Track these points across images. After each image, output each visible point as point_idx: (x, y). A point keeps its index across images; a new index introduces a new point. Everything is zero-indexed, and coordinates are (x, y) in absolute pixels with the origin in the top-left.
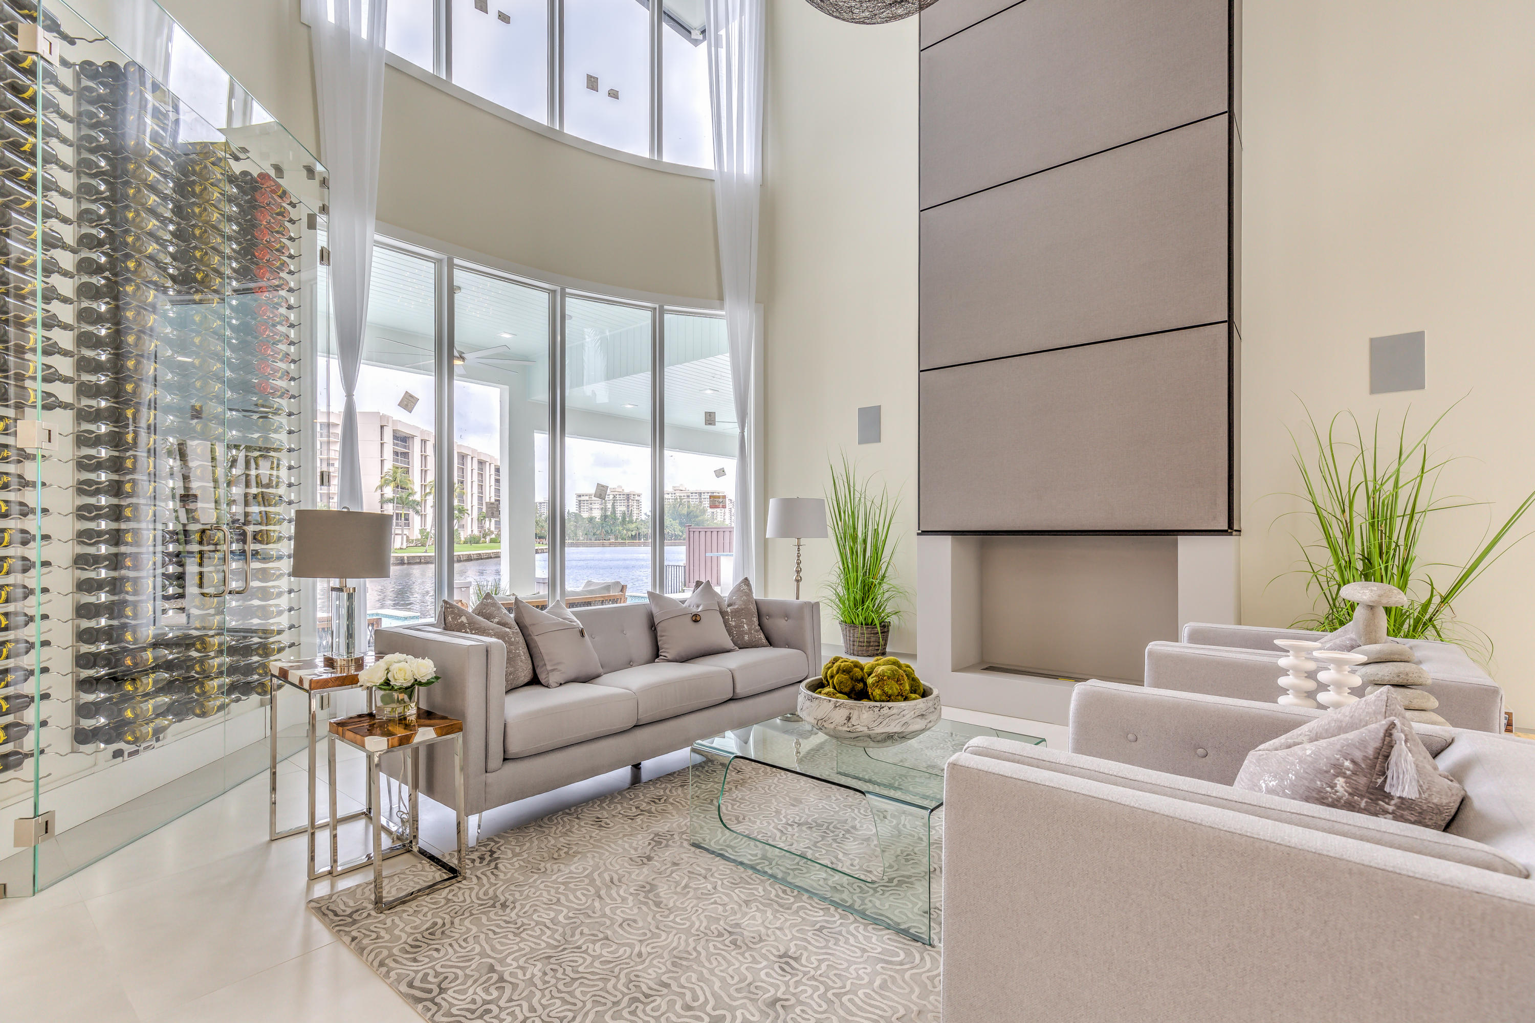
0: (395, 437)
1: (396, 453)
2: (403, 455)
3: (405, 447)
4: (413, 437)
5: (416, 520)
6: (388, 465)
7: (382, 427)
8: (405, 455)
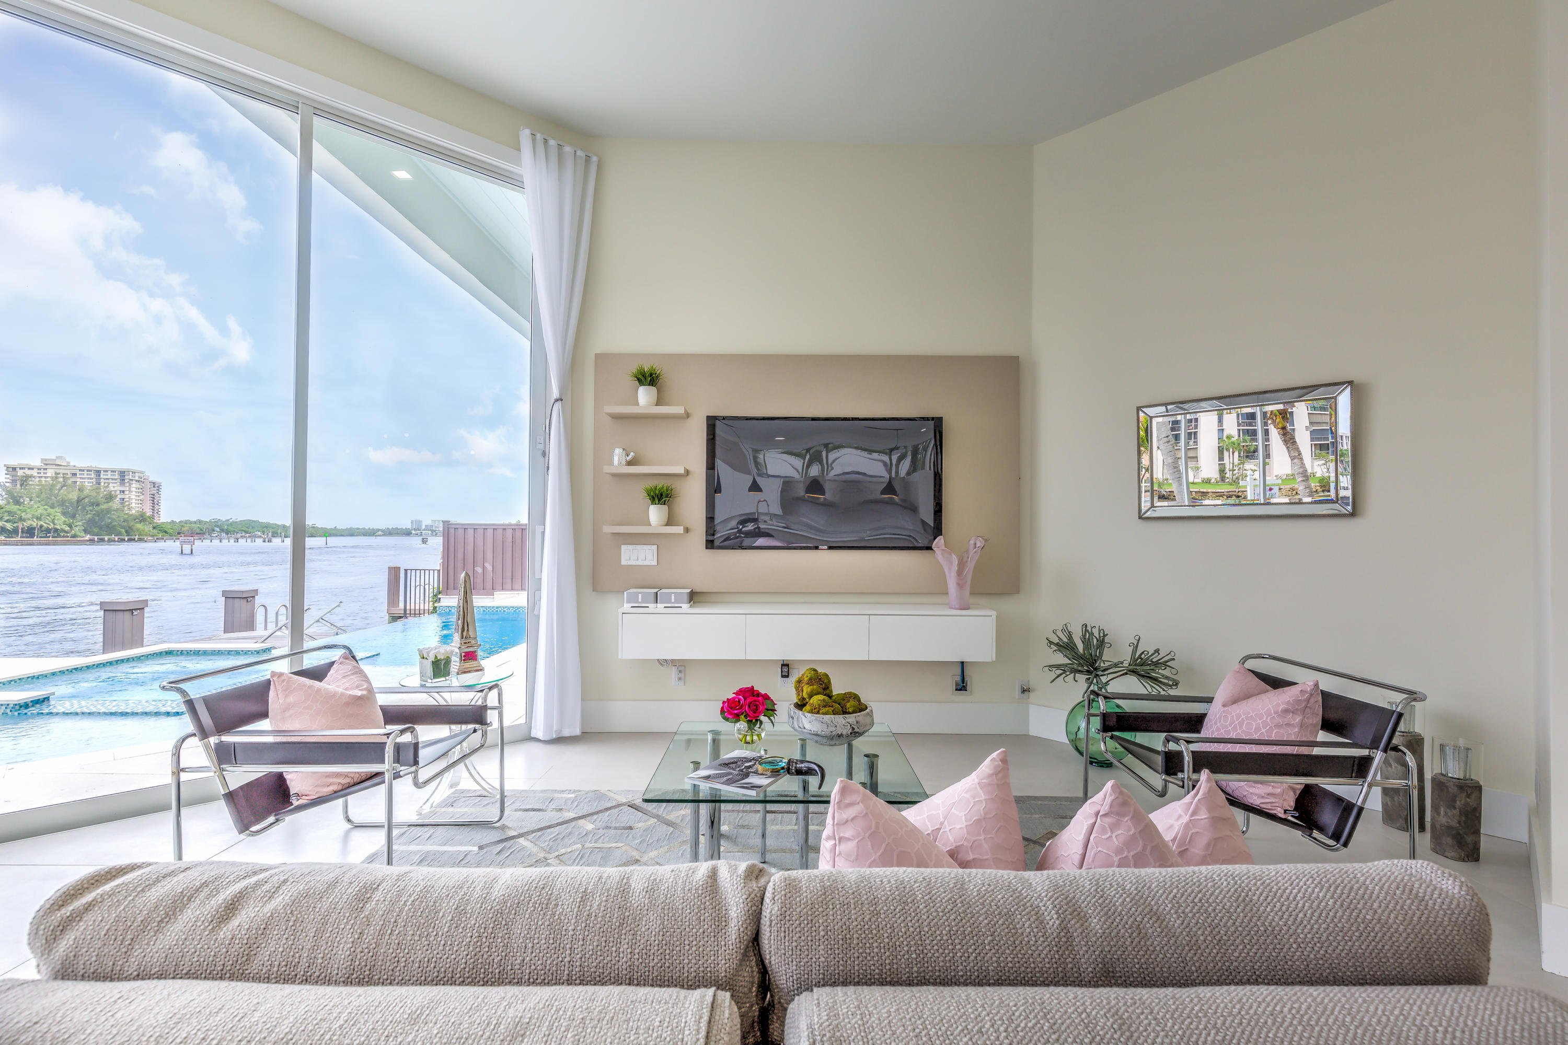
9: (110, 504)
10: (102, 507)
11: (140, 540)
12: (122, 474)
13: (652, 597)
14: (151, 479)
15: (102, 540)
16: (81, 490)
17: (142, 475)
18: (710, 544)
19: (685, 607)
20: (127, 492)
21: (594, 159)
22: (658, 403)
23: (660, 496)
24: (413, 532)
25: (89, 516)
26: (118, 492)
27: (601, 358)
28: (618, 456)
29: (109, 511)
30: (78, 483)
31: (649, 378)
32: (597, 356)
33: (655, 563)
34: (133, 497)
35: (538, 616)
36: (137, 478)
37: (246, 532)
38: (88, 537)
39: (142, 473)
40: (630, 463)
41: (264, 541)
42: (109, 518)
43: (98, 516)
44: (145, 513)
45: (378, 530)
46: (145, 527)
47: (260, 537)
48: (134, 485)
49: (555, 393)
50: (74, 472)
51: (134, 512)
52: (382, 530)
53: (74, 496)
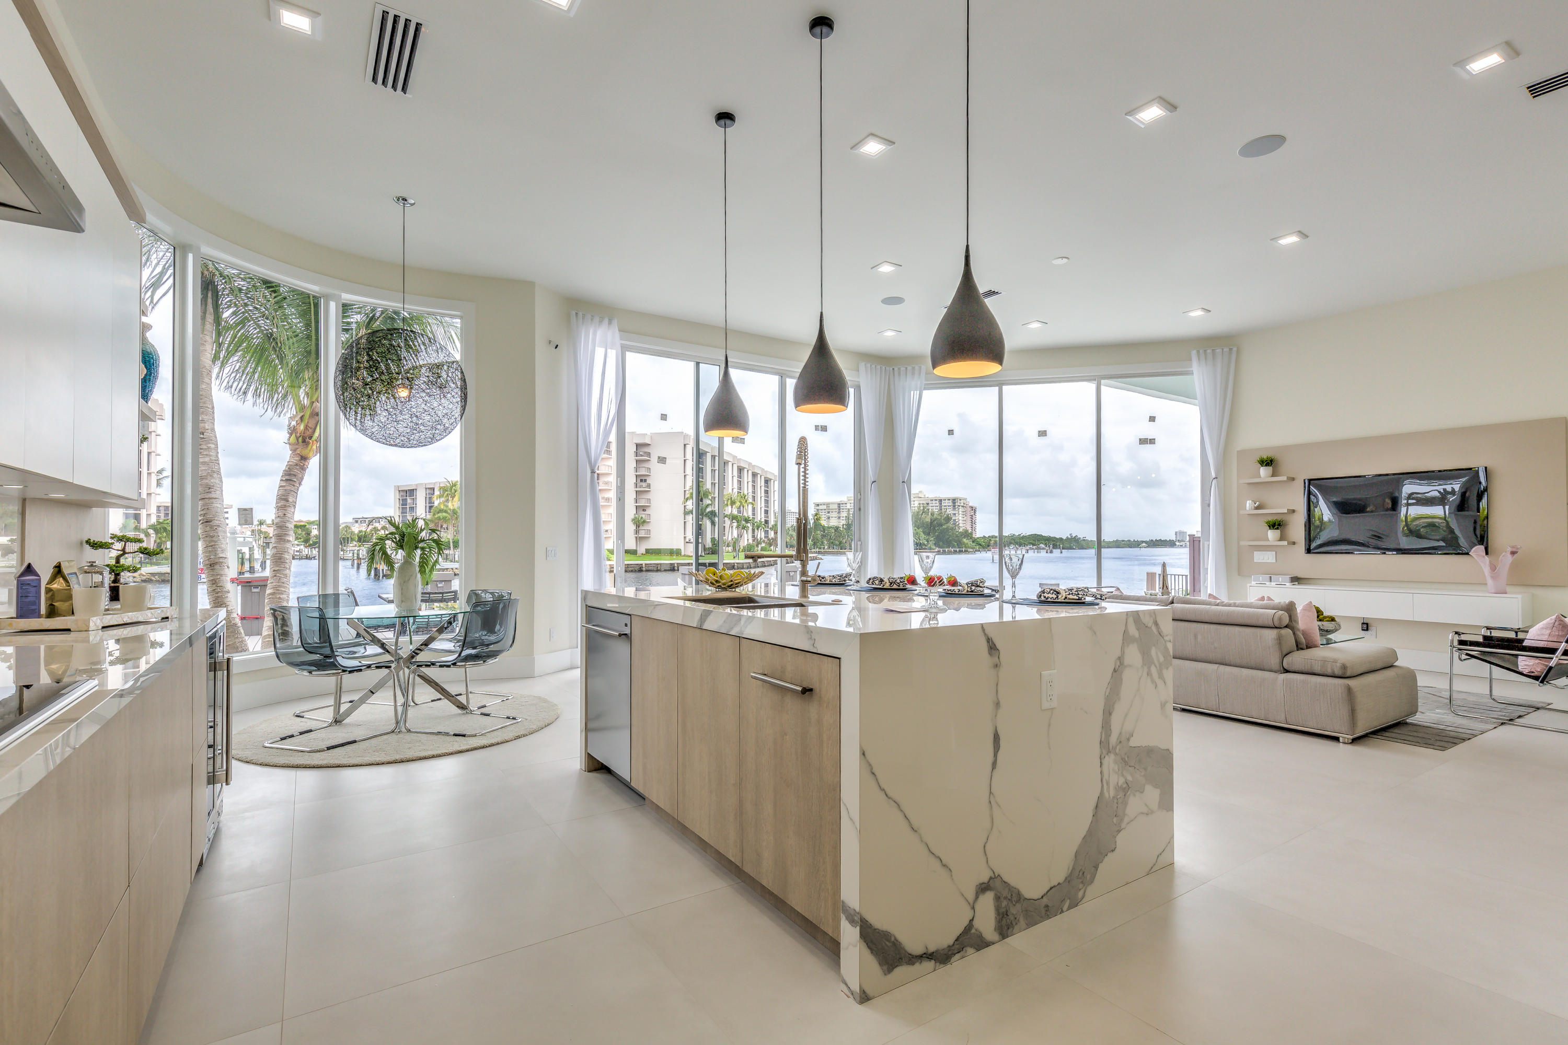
9: (948, 525)
10: (944, 527)
11: (966, 551)
12: (954, 501)
13: (1268, 579)
14: (971, 504)
15: (944, 551)
16: (932, 514)
17: (965, 502)
18: (1309, 551)
19: (1288, 584)
20: (957, 515)
21: (1235, 349)
22: (1273, 475)
23: (1275, 525)
24: (1177, 543)
25: (937, 533)
26: (952, 515)
27: (1240, 453)
28: (1249, 504)
29: (947, 529)
30: (930, 510)
31: (1268, 462)
32: (1238, 451)
33: (1274, 561)
34: (960, 518)
35: (1207, 587)
36: (962, 504)
37: (1034, 545)
38: (937, 549)
39: (965, 499)
40: (1257, 508)
41: (1047, 552)
42: (948, 535)
43: (942, 533)
44: (968, 531)
45: (1143, 542)
46: (968, 541)
47: (1043, 549)
48: (961, 510)
49: (1213, 475)
50: (927, 502)
51: (961, 530)
52: (1146, 542)
53: (928, 519)
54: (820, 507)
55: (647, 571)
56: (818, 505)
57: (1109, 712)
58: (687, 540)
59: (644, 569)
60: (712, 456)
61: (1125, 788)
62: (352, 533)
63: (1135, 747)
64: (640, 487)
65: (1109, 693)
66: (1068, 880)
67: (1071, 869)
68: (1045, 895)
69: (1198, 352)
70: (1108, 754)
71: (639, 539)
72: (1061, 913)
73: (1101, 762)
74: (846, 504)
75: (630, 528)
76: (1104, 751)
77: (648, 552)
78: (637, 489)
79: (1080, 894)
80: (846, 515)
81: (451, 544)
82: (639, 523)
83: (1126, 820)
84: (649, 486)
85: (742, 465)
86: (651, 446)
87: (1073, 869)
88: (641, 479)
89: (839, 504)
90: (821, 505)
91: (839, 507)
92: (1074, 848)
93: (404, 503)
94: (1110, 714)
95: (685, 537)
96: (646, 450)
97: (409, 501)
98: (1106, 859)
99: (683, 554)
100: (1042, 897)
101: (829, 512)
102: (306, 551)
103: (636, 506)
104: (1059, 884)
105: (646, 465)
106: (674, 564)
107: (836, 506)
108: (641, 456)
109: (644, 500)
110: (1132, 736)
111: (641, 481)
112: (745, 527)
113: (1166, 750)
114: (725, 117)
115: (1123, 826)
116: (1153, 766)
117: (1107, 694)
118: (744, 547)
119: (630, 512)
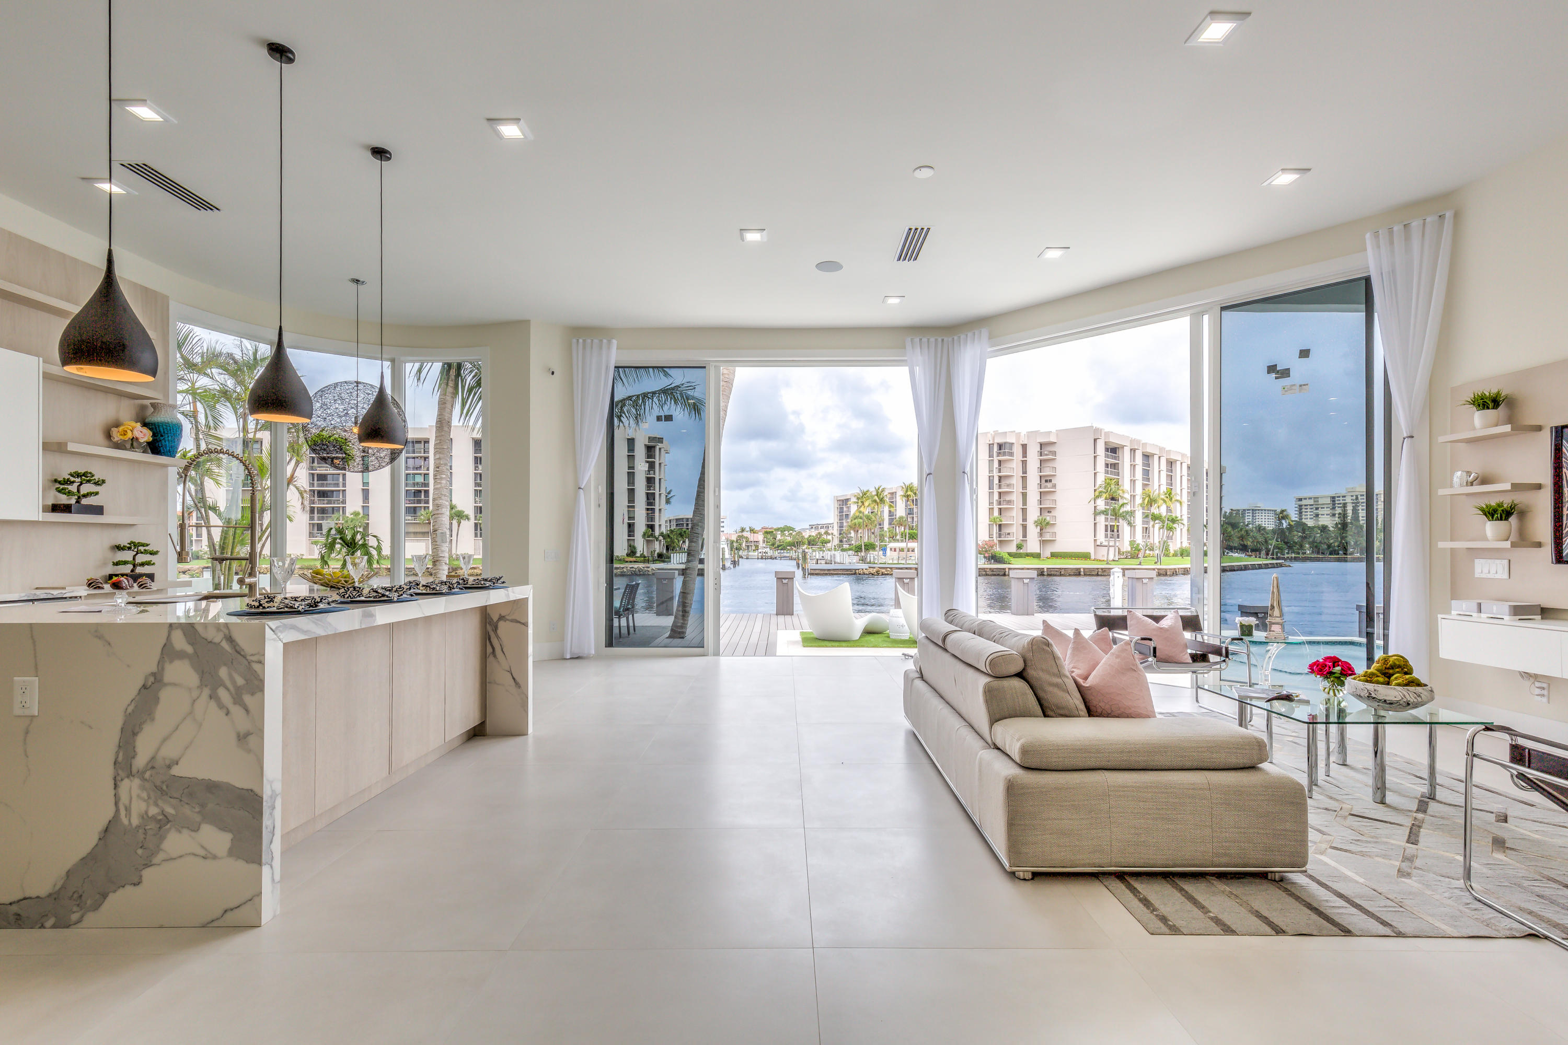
0: (1107, 450)
1: (1107, 465)
2: (1113, 467)
3: (1115, 458)
4: (1123, 447)
5: (1126, 530)
6: (1101, 478)
7: (1095, 440)
8: (1115, 466)
13: (1475, 607)
21: (1450, 216)
28: (1458, 478)
32: (1448, 390)
33: (1506, 576)
54: (1304, 502)
55: (1049, 575)
56: (1300, 500)
57: (133, 732)
58: (1098, 543)
59: (1046, 573)
60: (1131, 450)
61: (160, 820)
62: (803, 537)
63: (181, 777)
64: (1045, 488)
65: (133, 711)
66: (54, 896)
67: (58, 887)
68: (14, 902)
69: (1376, 234)
70: (128, 777)
71: (1044, 543)
72: (40, 928)
73: (115, 784)
74: (1344, 497)
75: (1033, 531)
76: (120, 772)
77: (1054, 555)
78: (1041, 490)
79: (75, 917)
80: (1341, 511)
81: (863, 547)
82: (1043, 526)
83: (161, 856)
84: (1054, 486)
85: (1173, 457)
86: (1057, 445)
87: (63, 887)
88: (1046, 480)
89: (1334, 498)
90: (1305, 499)
91: (1334, 501)
92: (69, 865)
93: (841, 511)
94: (135, 734)
95: (1095, 541)
96: (1051, 449)
97: (845, 509)
98: (121, 892)
99: (1093, 557)
100: (11, 904)
101: (1317, 509)
102: (770, 553)
103: (1041, 508)
104: (38, 897)
105: (1051, 464)
106: (1080, 569)
107: (1328, 501)
108: (1046, 455)
109: (1048, 502)
110: (177, 764)
111: (1046, 481)
112: (1171, 528)
113: (247, 790)
114: (380, 153)
115: (156, 860)
116: (218, 804)
117: (130, 710)
118: (1175, 551)
119: (1033, 514)
